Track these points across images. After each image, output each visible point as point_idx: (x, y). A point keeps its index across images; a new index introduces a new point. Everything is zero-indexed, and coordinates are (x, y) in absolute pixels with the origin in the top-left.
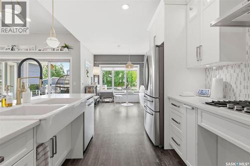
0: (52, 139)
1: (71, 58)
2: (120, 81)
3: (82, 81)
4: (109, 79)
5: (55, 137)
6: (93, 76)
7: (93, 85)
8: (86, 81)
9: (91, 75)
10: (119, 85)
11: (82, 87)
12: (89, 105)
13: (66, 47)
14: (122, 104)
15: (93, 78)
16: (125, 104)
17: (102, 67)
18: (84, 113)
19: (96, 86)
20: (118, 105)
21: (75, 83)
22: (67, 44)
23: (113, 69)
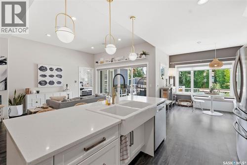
0: (131, 133)
1: (147, 63)
2: (205, 80)
3: (157, 84)
4: (188, 79)
5: (133, 131)
6: (168, 78)
7: (167, 87)
8: (160, 83)
9: (166, 77)
10: (202, 85)
11: (157, 89)
12: (160, 110)
13: (144, 54)
14: (205, 112)
15: (168, 80)
16: (209, 113)
17: (178, 67)
18: (154, 117)
19: (171, 89)
20: (198, 112)
21: (151, 85)
22: (145, 51)
23: (192, 68)
